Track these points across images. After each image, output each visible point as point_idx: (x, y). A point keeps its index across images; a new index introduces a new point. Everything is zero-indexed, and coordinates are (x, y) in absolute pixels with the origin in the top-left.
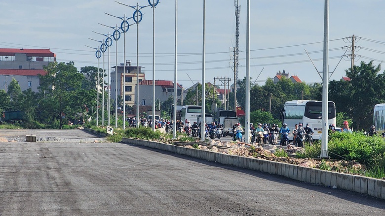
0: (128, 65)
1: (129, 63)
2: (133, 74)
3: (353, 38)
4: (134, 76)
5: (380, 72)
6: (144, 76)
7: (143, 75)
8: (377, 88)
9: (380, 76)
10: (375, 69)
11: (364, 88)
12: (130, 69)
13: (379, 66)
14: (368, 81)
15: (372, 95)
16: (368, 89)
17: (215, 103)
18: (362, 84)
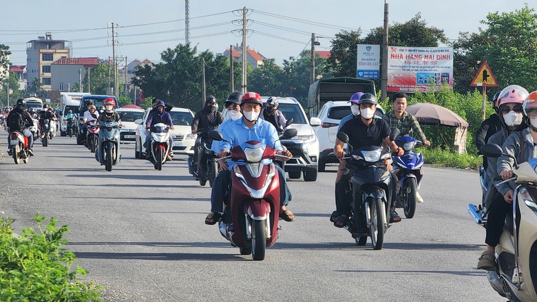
0: (49, 38)
1: (50, 36)
2: (54, 51)
3: (245, 10)
4: (56, 53)
5: (196, 55)
6: (68, 53)
7: (67, 51)
8: (192, 71)
9: (196, 58)
10: (190, 51)
11: (179, 72)
12: (51, 44)
13: (195, 48)
14: (184, 64)
15: (186, 78)
16: (183, 73)
17: (111, 87)
18: (177, 67)
